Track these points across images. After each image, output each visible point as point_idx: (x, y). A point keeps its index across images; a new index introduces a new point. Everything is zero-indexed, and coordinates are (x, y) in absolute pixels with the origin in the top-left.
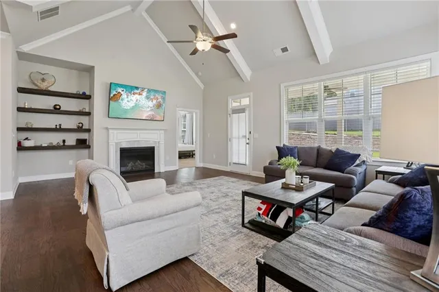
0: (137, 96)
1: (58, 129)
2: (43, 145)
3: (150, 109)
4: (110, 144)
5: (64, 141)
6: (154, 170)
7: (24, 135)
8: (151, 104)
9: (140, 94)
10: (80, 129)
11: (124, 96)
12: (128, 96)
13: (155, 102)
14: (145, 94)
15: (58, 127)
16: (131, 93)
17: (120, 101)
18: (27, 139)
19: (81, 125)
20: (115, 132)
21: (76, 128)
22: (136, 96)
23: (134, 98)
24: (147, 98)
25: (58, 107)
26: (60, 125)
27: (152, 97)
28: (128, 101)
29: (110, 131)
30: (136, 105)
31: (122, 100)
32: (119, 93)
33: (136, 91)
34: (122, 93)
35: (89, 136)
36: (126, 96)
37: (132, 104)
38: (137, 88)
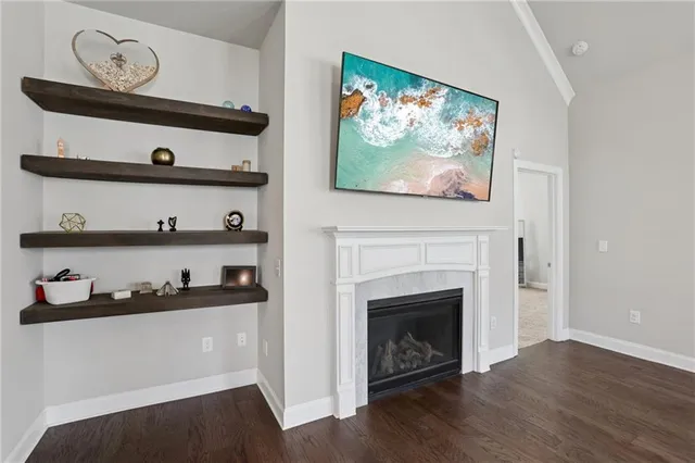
0: (413, 109)
1: (167, 237)
2: (118, 296)
3: (449, 154)
4: (339, 289)
5: (186, 276)
6: (459, 365)
7: (54, 260)
8: (455, 137)
9: (423, 103)
10: (234, 233)
11: (372, 103)
12: (383, 104)
13: (469, 131)
14: (438, 103)
15: (166, 227)
16: (394, 98)
17: (356, 119)
18: (63, 276)
19: (236, 220)
20: (355, 242)
21: (221, 227)
22: (411, 106)
23: (405, 113)
24: (447, 117)
25: (165, 157)
26: (173, 220)
27: (461, 115)
28: (383, 122)
29: (340, 242)
30: (408, 136)
31: (365, 116)
32: (357, 92)
33: (411, 92)
34: (366, 93)
35: (261, 255)
36: (377, 106)
37: (393, 134)
38: (415, 80)
